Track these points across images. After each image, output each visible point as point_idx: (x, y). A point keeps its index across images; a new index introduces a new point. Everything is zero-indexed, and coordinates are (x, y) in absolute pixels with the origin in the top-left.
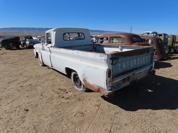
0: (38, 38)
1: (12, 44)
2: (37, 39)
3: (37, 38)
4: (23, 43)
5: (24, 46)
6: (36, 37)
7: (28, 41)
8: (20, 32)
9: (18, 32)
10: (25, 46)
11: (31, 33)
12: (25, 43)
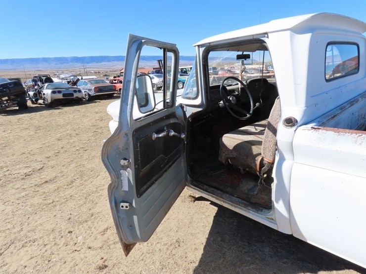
0: (63, 79)
1: (6, 98)
2: (61, 81)
3: (60, 79)
4: (34, 94)
5: (37, 100)
6: (58, 77)
7: (47, 88)
8: (15, 69)
9: (12, 69)
10: (41, 101)
11: (40, 69)
12: (40, 93)
